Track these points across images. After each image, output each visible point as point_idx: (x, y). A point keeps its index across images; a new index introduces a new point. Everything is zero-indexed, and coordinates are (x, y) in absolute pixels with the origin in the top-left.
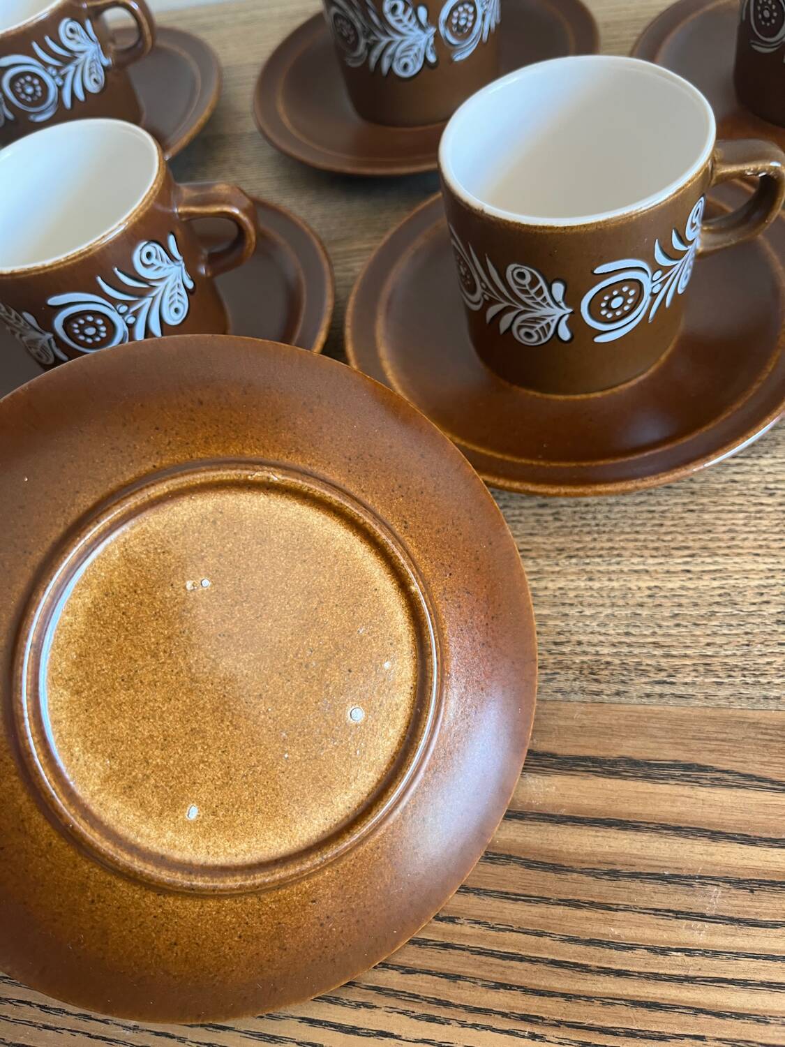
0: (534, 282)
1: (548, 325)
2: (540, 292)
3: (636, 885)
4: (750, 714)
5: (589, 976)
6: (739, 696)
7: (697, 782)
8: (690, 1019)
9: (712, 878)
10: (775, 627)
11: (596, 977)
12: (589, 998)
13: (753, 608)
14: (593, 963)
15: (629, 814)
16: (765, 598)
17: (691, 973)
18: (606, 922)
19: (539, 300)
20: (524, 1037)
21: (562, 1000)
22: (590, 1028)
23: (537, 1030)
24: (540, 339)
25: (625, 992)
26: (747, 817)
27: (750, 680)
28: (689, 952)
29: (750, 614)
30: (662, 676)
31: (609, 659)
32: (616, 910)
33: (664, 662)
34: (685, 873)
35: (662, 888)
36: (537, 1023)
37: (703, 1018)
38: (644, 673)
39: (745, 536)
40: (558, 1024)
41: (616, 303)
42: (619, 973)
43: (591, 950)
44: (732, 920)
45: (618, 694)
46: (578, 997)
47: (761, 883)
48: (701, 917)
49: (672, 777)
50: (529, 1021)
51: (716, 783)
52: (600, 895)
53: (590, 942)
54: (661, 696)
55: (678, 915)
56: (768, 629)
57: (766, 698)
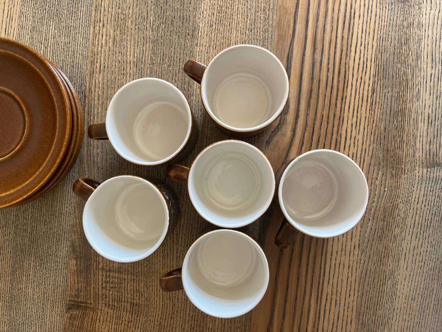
3: (315, 73)
4: (275, 42)
5: (334, 86)
6: (271, 44)
7: (292, 57)
8: (342, 65)
9: (313, 57)
10: (252, 32)
12: (338, 86)
13: (247, 36)
14: (331, 84)
15: (299, 73)
16: (244, 33)
17: (333, 64)
18: (323, 80)
20: (346, 100)
21: (338, 92)
22: (344, 86)
23: (344, 97)
25: (337, 78)
26: (300, 47)
27: (267, 41)
28: (328, 64)
29: (248, 37)
32: (320, 78)
34: (312, 63)
35: (315, 68)
37: (342, 62)
40: (343, 93)
42: (333, 79)
43: (328, 85)
44: (322, 54)
46: (338, 88)
47: (314, 46)
48: (321, 60)
49: (290, 62)
50: (343, 99)
51: (292, 53)
52: (317, 82)
53: (327, 85)
55: (321, 65)
56: (253, 34)
57: (271, 38)
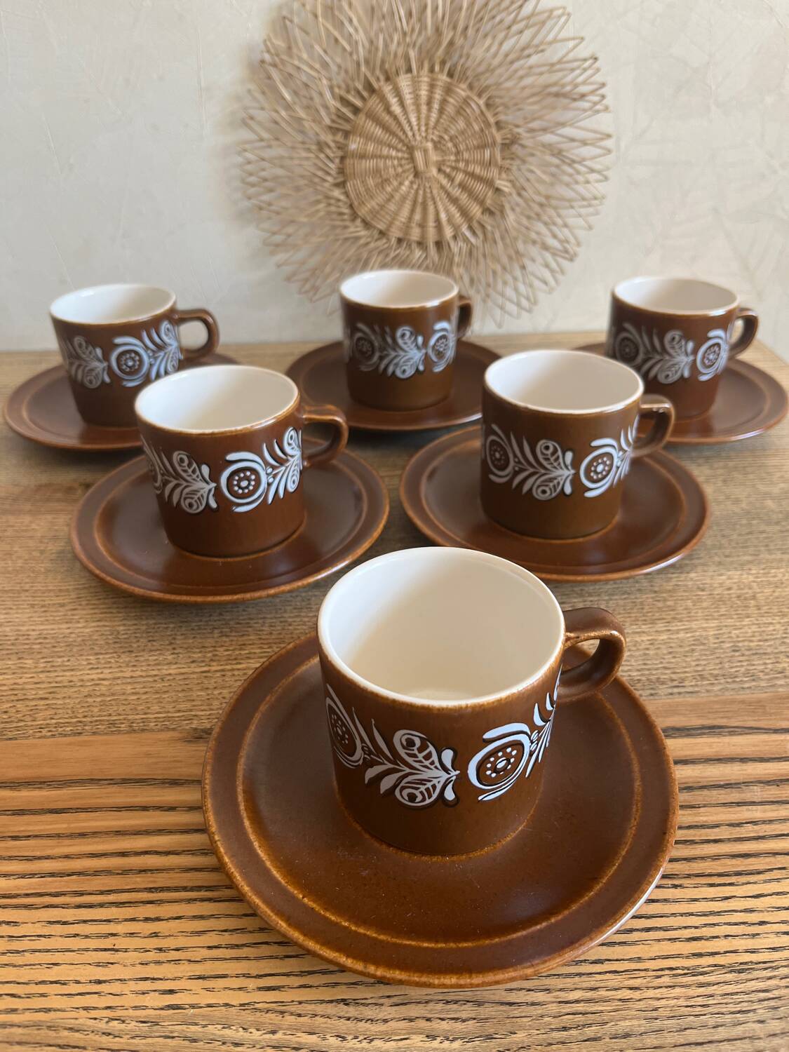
0: (555, 451)
1: (559, 483)
2: (557, 459)
3: (705, 792)
4: (738, 697)
5: (697, 846)
6: (727, 689)
7: (720, 734)
8: (772, 859)
9: (751, 782)
10: (733, 653)
11: (702, 846)
12: (703, 858)
13: (716, 645)
14: (697, 838)
15: (686, 756)
16: (720, 640)
17: (761, 834)
18: (695, 815)
19: (555, 464)
20: (669, 888)
21: (685, 862)
22: (710, 875)
23: (676, 882)
24: (551, 494)
25: (724, 851)
26: (757, 749)
27: (729, 680)
28: (754, 823)
29: (715, 648)
30: (675, 683)
31: (639, 678)
32: (699, 807)
33: (674, 676)
34: (733, 782)
35: (722, 792)
36: (674, 878)
37: (779, 858)
38: (663, 683)
39: (696, 611)
40: (689, 876)
41: (600, 468)
42: (716, 841)
43: (691, 832)
44: (773, 803)
45: (652, 695)
46: (695, 859)
47: (781, 781)
48: (753, 803)
49: (704, 734)
50: (666, 878)
51: (732, 733)
52: (685, 801)
53: (689, 827)
54: (680, 693)
55: (739, 804)
56: (729, 655)
57: (743, 688)
